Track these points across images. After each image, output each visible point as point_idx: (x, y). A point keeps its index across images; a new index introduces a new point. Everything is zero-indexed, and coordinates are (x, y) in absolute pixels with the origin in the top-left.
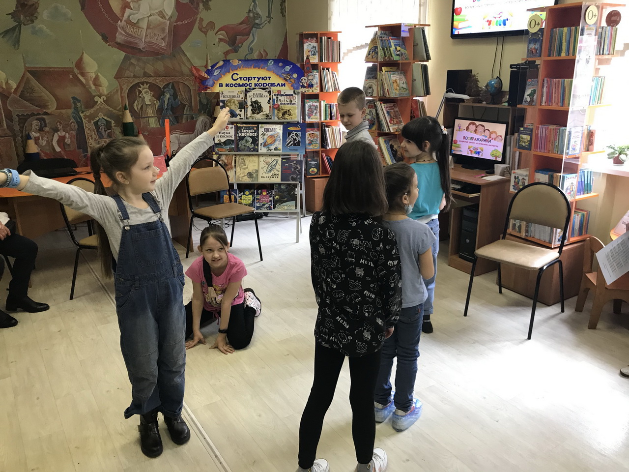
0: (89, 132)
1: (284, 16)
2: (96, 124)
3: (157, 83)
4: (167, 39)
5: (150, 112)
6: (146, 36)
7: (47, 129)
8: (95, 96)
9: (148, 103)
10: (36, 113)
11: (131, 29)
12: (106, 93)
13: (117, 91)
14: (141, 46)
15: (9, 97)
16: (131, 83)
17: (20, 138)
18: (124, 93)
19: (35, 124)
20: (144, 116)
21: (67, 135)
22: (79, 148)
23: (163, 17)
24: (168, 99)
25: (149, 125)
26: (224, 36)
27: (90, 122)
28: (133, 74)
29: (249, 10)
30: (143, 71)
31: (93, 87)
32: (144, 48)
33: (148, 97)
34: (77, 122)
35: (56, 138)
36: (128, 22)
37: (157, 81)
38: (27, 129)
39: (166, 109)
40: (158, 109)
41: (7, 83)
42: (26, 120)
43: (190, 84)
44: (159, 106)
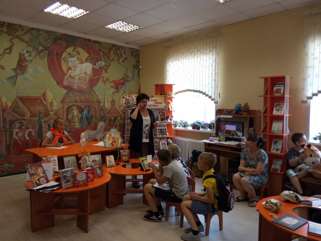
0: (44, 129)
1: (139, 77)
2: (49, 125)
3: (81, 106)
4: (87, 85)
5: (76, 120)
6: (78, 83)
7: (23, 128)
8: (50, 111)
9: (76, 115)
10: (19, 119)
11: (71, 80)
12: (55, 109)
13: (61, 109)
14: (75, 87)
15: (6, 111)
16: (68, 105)
17: (8, 132)
18: (64, 110)
19: (18, 125)
20: (73, 122)
21: (33, 131)
22: (38, 138)
23: (86, 75)
24: (86, 113)
25: (75, 126)
26: (113, 85)
27: (45, 124)
28: (69, 101)
29: (125, 74)
30: (75, 99)
31: (49, 106)
32: (76, 89)
33: (76, 112)
34: (39, 124)
35: (27, 132)
36: (70, 76)
38: (13, 127)
39: (84, 119)
41: (6, 103)
42: (13, 123)
43: (96, 106)
44: (81, 117)
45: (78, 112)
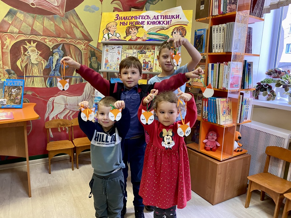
3: (46, 42)
5: (36, 71)
9: (34, 61)
14: (30, 1)
16: (16, 40)
18: (6, 49)
20: (28, 75)
24: (57, 60)
26: (119, 5)
28: (18, 30)
30: (31, 28)
33: (34, 56)
37: (46, 40)
39: (54, 70)
40: (45, 69)
43: (81, 47)
44: (46, 66)
45: (40, 55)
